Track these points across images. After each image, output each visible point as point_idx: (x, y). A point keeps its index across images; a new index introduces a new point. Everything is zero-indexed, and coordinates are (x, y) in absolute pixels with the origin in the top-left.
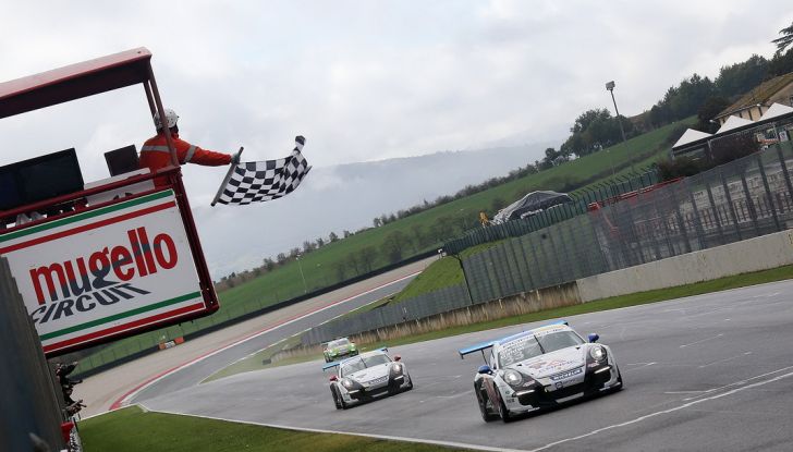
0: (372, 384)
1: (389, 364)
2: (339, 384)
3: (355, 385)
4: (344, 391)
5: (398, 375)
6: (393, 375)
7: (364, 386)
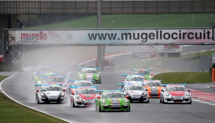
0: (51, 98)
1: (60, 91)
2: (39, 94)
3: (45, 96)
4: (40, 97)
5: (62, 97)
6: (60, 96)
7: (48, 97)
